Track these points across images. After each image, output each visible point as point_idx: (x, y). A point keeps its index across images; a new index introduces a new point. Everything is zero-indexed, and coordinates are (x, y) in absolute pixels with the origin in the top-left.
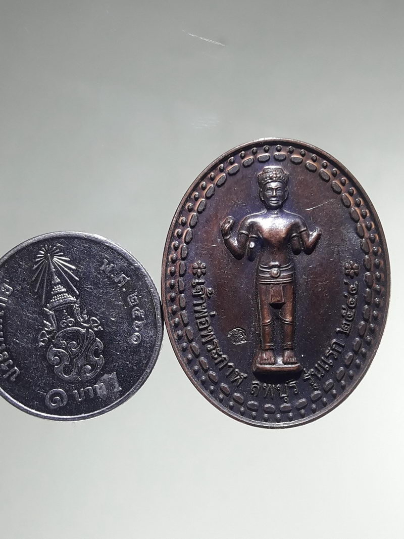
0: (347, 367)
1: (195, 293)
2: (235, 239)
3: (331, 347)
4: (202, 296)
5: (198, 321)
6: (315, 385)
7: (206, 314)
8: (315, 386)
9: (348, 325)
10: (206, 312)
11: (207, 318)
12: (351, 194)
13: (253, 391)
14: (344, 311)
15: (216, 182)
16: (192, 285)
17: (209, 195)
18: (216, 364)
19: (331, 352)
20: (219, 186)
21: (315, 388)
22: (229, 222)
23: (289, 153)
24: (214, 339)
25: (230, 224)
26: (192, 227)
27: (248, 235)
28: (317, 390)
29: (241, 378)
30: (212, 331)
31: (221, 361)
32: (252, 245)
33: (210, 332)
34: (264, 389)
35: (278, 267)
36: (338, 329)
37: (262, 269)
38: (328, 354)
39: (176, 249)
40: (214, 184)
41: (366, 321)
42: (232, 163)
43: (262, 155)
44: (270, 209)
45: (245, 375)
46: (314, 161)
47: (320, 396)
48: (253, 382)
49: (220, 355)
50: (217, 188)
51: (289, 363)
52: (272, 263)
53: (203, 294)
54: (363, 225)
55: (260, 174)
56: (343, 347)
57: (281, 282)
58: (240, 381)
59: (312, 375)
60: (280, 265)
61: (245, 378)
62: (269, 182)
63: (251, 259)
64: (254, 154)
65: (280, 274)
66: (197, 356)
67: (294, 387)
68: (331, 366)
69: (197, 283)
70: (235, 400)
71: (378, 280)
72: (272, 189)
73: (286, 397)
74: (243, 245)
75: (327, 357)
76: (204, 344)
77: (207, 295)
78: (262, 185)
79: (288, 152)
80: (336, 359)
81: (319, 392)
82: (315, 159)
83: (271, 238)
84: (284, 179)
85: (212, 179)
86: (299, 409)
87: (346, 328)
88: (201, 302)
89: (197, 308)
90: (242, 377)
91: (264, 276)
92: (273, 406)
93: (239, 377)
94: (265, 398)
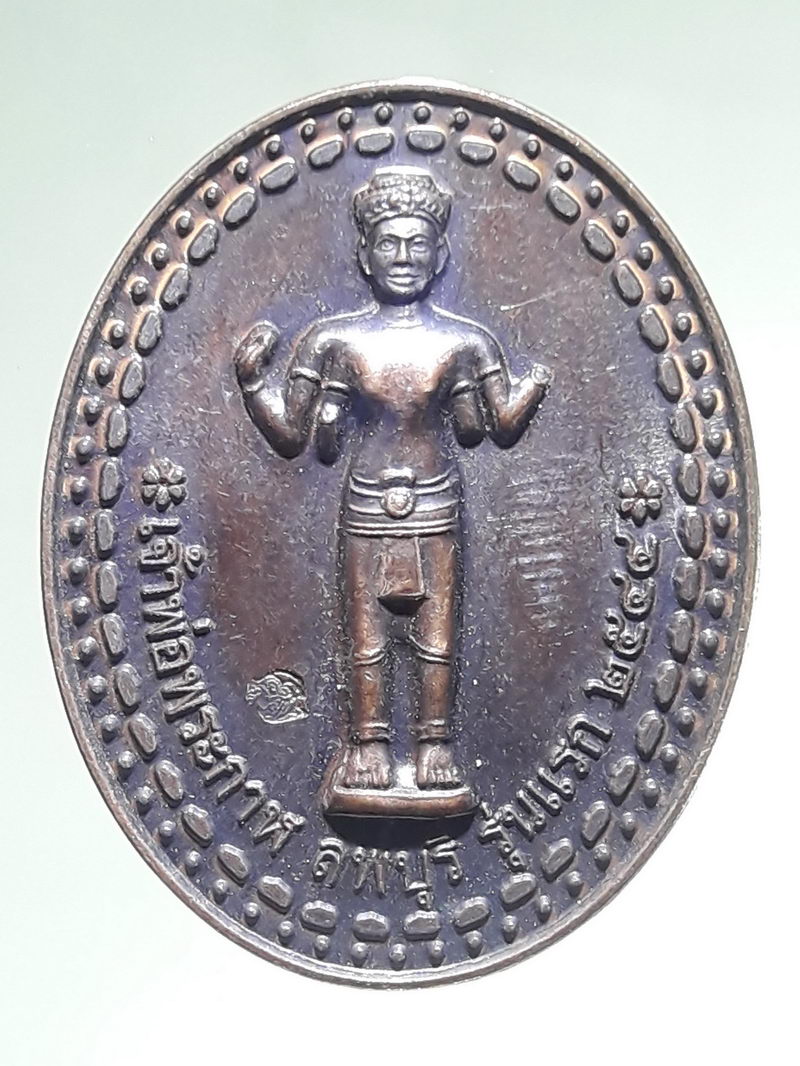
0: (616, 801)
1: (147, 558)
2: (279, 392)
3: (569, 739)
4: (171, 570)
5: (156, 647)
6: (516, 853)
7: (181, 626)
8: (516, 859)
9: (624, 671)
10: (183, 620)
11: (183, 640)
12: (644, 264)
13: (320, 869)
14: (612, 628)
15: (221, 210)
16: (139, 534)
17: (199, 254)
18: (209, 784)
19: (568, 752)
20: (231, 226)
21: (516, 864)
22: (260, 340)
23: (453, 130)
24: (202, 705)
25: (262, 348)
26: (144, 352)
27: (317, 383)
28: (520, 870)
29: (286, 829)
30: (196, 681)
31: (226, 775)
32: (330, 412)
33: (191, 683)
34: (357, 864)
35: (412, 484)
36: (592, 683)
37: (357, 490)
38: (558, 760)
39: (91, 419)
40: (216, 219)
41: (681, 658)
42: (273, 156)
43: (367, 132)
44: (390, 300)
45: (299, 821)
46: (532, 156)
47: (528, 890)
48: (324, 843)
49: (220, 757)
50: (224, 232)
51: (434, 786)
52: (391, 473)
53: (173, 564)
54: (678, 359)
55: (362, 194)
56: (606, 739)
57: (417, 532)
58: (283, 836)
59: (507, 825)
60: (415, 479)
61: (298, 829)
62: (387, 219)
63: (327, 458)
64: (345, 127)
65: (414, 505)
66: (150, 758)
67: (448, 861)
68: (567, 798)
69: (154, 527)
70: (263, 898)
71: (721, 532)
72: (396, 240)
73: (422, 889)
74: (303, 415)
75: (555, 770)
76: (171, 719)
77: (185, 565)
78: (366, 225)
79: (451, 126)
80: (583, 777)
81: (528, 877)
82: (533, 148)
83: (387, 392)
84: (436, 211)
85: (211, 203)
86: (462, 930)
87: (618, 679)
88: (165, 587)
89: (153, 608)
90: (288, 825)
91: (364, 510)
92: (382, 919)
93: (278, 825)
94: (358, 892)
